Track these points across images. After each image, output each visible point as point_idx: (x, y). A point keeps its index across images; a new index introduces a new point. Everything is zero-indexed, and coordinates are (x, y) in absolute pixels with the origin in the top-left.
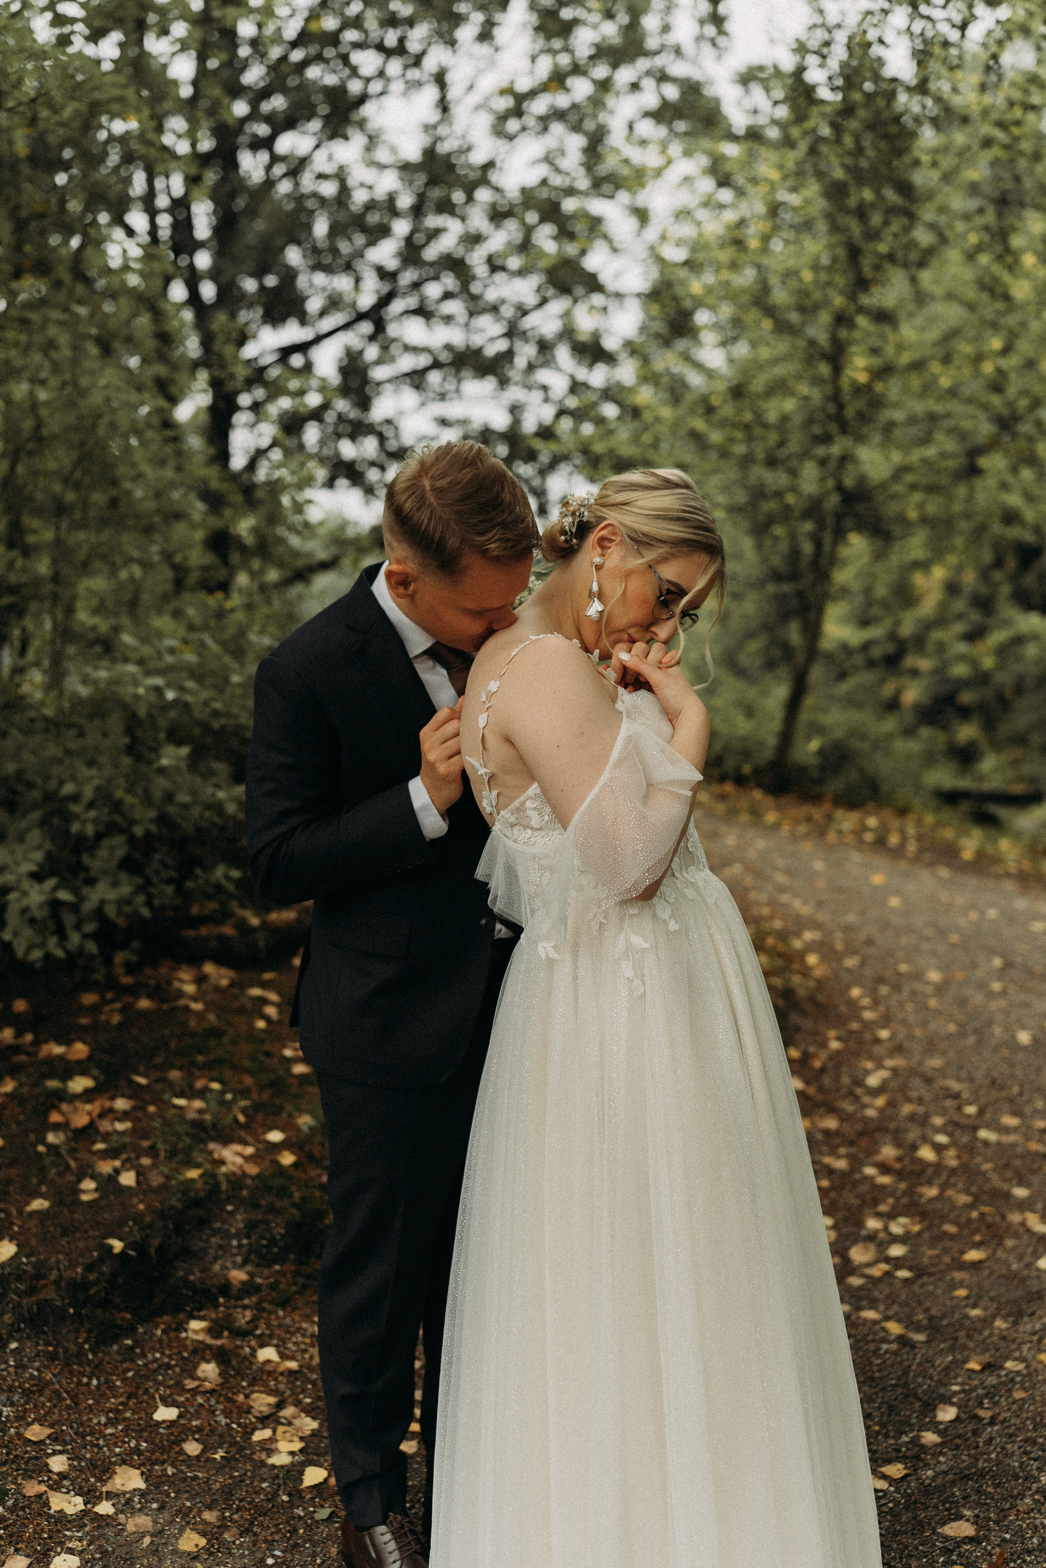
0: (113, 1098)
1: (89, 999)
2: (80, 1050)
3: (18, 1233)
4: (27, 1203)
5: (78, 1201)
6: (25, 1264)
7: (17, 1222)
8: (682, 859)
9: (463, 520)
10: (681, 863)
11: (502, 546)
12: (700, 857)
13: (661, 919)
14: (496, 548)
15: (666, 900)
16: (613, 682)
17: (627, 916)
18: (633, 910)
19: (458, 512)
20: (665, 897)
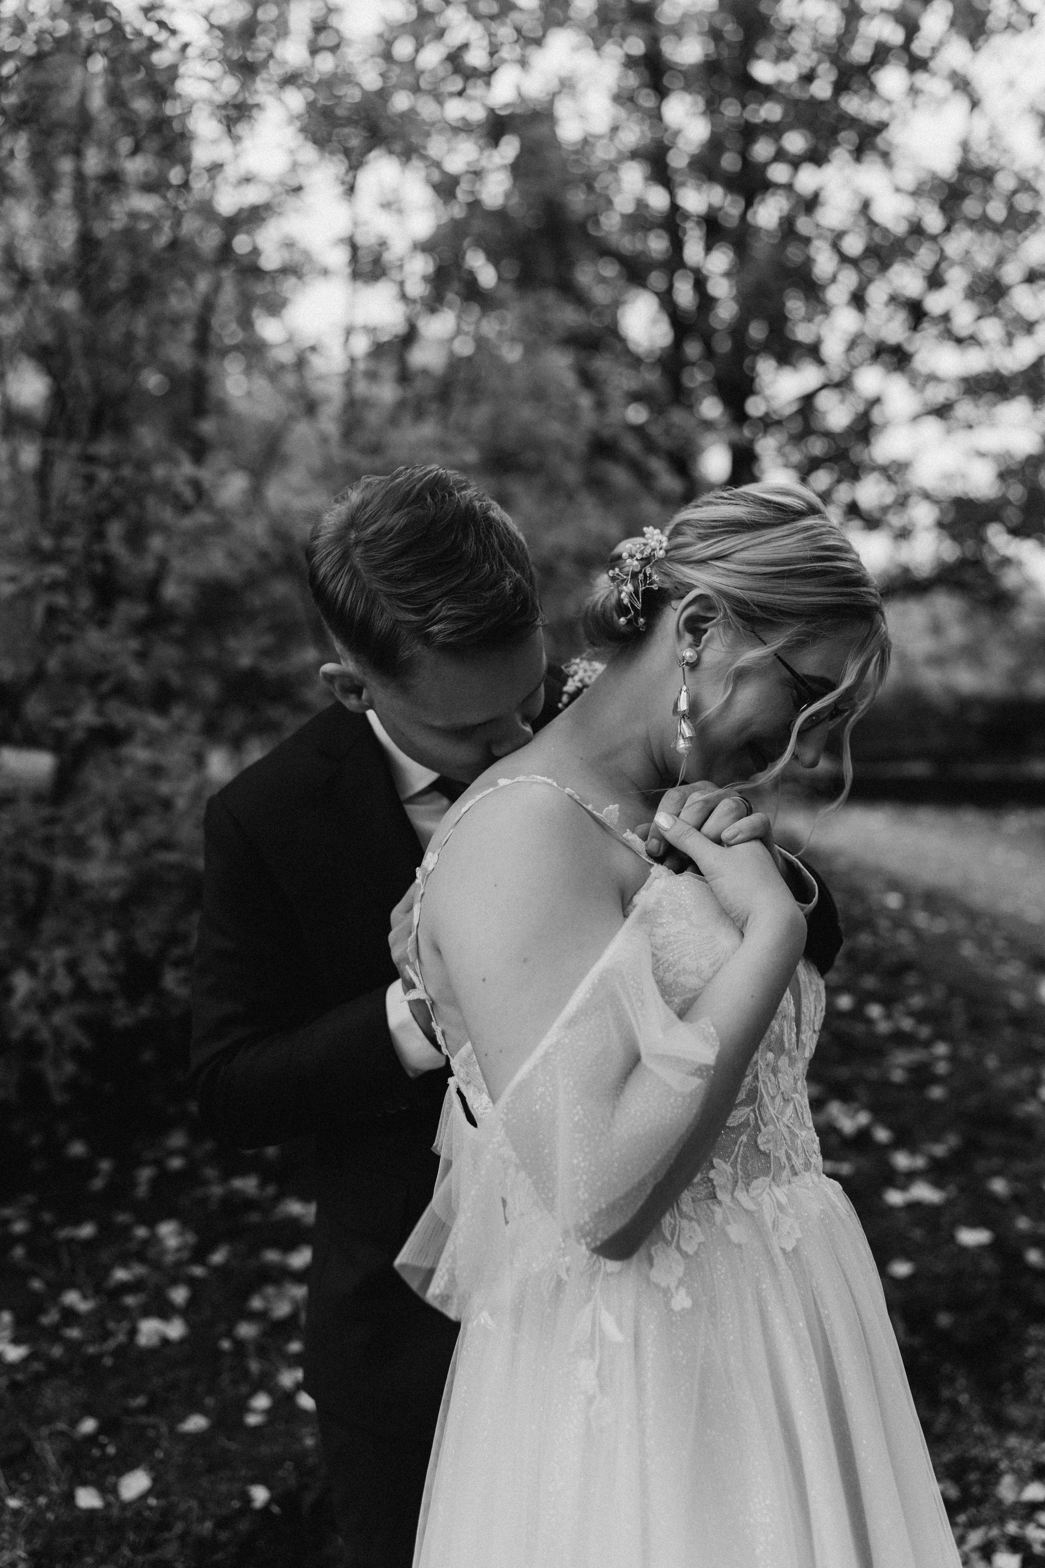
3: (161, 1462)
4: (183, 1418)
5: (240, 1424)
6: (150, 1508)
7: (165, 1444)
8: (739, 1166)
9: (394, 590)
10: (737, 1173)
11: (451, 627)
12: (784, 1159)
13: (657, 1286)
14: (440, 632)
15: (679, 1248)
16: (644, 856)
17: (601, 1276)
18: (612, 1266)
19: (387, 578)
20: (678, 1242)
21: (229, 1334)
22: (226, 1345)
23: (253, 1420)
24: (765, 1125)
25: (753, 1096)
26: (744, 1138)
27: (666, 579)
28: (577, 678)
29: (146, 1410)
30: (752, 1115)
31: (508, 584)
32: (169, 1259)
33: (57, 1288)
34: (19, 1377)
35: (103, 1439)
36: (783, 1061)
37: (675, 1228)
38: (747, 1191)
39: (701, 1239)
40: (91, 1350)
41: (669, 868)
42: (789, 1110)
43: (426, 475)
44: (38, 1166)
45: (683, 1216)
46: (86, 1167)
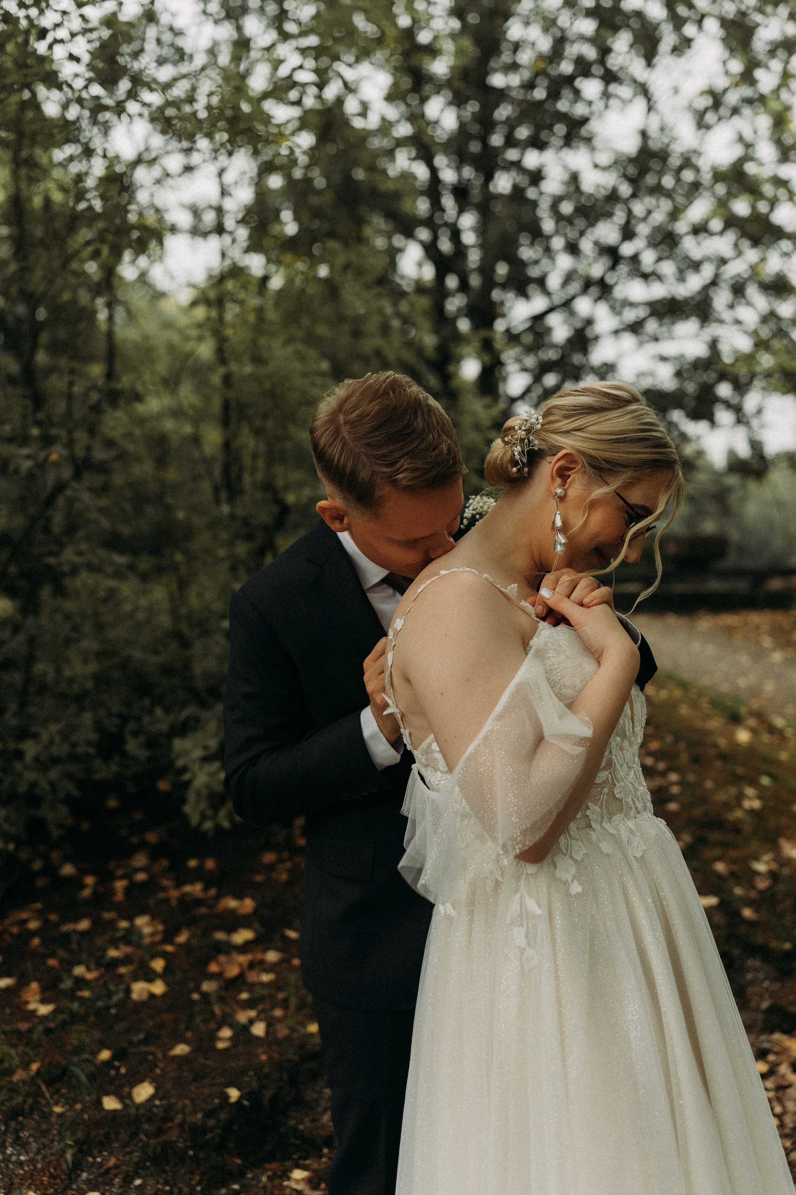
0: (265, 950)
1: (269, 858)
2: (248, 905)
3: (158, 1076)
4: (172, 1047)
5: (213, 1048)
6: (157, 1107)
7: (161, 1065)
8: (604, 807)
9: (373, 453)
10: (603, 812)
11: (410, 475)
12: (631, 803)
13: (560, 880)
14: (404, 478)
15: (571, 857)
16: (534, 617)
17: (524, 876)
18: (531, 869)
19: (368, 445)
20: (571, 854)
21: (197, 989)
22: (196, 996)
23: (221, 1045)
24: (618, 782)
25: (610, 764)
26: (606, 790)
27: (542, 442)
28: (471, 508)
29: (146, 1041)
30: (610, 776)
31: (444, 447)
32: (147, 941)
33: (68, 965)
34: (52, 1025)
35: (117, 1063)
36: (626, 744)
37: (568, 844)
38: (610, 823)
39: (585, 852)
40: (100, 1004)
41: (549, 623)
42: (632, 774)
43: (387, 378)
44: (41, 883)
45: (571, 838)
46: (77, 883)
